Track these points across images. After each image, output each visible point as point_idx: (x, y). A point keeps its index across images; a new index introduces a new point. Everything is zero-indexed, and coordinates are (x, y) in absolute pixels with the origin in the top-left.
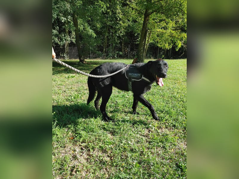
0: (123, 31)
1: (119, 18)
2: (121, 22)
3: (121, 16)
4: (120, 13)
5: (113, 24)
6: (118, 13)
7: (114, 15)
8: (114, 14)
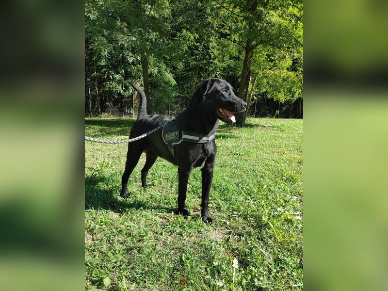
0: (220, 74)
1: (212, 55)
2: (216, 61)
3: (216, 52)
4: (215, 47)
5: (205, 65)
6: (212, 48)
7: (207, 51)
8: (206, 49)
